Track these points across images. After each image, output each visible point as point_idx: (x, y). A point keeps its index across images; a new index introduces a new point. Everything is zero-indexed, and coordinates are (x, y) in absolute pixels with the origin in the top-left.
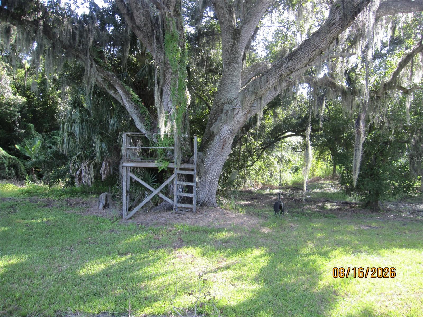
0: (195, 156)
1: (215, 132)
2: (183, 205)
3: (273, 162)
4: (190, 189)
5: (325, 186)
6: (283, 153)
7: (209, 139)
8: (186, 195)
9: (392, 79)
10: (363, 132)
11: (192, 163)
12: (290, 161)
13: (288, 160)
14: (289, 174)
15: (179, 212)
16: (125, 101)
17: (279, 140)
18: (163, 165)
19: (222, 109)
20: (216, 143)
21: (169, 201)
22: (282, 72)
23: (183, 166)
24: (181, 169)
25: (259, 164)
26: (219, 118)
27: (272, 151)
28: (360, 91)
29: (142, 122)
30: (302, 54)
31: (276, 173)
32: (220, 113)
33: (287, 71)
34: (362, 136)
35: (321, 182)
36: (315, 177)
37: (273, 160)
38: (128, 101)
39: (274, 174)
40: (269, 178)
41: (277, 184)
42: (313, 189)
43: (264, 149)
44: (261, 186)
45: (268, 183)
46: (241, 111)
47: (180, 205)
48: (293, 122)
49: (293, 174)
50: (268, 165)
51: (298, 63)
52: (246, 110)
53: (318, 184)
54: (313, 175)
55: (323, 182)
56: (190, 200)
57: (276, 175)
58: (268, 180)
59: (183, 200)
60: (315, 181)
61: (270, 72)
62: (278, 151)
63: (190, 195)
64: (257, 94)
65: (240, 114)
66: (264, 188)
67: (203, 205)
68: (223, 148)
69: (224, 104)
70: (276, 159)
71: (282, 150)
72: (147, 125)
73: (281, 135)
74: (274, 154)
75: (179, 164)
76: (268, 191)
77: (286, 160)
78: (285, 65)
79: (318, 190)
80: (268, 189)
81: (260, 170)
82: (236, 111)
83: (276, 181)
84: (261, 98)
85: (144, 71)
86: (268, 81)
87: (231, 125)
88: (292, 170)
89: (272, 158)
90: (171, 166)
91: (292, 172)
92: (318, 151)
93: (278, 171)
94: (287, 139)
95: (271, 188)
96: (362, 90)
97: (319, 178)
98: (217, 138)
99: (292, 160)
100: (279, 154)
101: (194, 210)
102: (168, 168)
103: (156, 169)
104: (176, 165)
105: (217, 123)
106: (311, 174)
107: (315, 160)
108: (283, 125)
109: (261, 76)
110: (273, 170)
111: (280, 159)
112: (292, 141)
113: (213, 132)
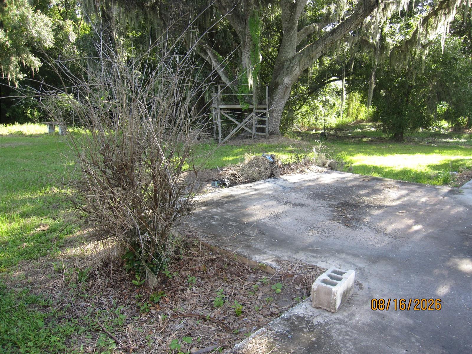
0: (267, 100)
1: (280, 82)
2: (259, 133)
3: (318, 107)
4: (263, 122)
5: (366, 127)
6: (328, 97)
7: (275, 87)
8: (261, 126)
9: (413, 36)
10: (373, 82)
11: (265, 104)
12: (334, 105)
13: (332, 105)
14: (334, 118)
15: (257, 138)
16: (213, 61)
17: (324, 84)
18: (246, 106)
19: (283, 66)
20: (280, 90)
21: (249, 131)
22: (326, 42)
23: (259, 107)
24: (258, 109)
25: (304, 108)
26: (281, 72)
27: (317, 95)
28: (387, 47)
29: (226, 76)
30: (339, 31)
31: (321, 117)
32: (282, 68)
33: (330, 42)
34: (373, 85)
35: (363, 124)
36: (358, 119)
37: (317, 104)
38: (215, 61)
39: (319, 118)
40: (314, 122)
41: (322, 127)
42: (355, 130)
43: (310, 94)
44: (307, 128)
45: (314, 126)
46: (298, 67)
47: (257, 133)
48: (337, 68)
49: (337, 118)
50: (314, 109)
51: (337, 37)
52: (301, 67)
53: (360, 126)
54: (356, 118)
55: (365, 124)
56: (263, 130)
57: (321, 119)
58: (313, 124)
59: (258, 130)
60: (358, 123)
61: (319, 42)
62: (323, 95)
63: (264, 126)
64: (310, 56)
65: (298, 69)
66: (310, 129)
67: (272, 134)
68: (284, 94)
69: (285, 61)
70: (321, 104)
71: (327, 94)
72: (230, 78)
73: (325, 80)
74: (319, 99)
75: (256, 105)
76: (314, 132)
77: (331, 104)
78: (329, 38)
79: (359, 130)
80: (314, 131)
81: (306, 114)
82: (295, 67)
83: (322, 125)
84: (312, 58)
85: (221, 35)
86: (317, 48)
87: (291, 77)
88: (336, 115)
89: (317, 103)
90: (251, 106)
91: (336, 116)
92: (362, 95)
93: (323, 115)
94: (332, 84)
95: (317, 129)
96: (389, 46)
97: (362, 121)
98: (280, 86)
99: (336, 104)
100: (324, 99)
101: (267, 137)
102: (249, 108)
103: (240, 110)
104: (255, 106)
105: (280, 75)
106: (355, 117)
107: (358, 103)
108: (328, 71)
109: (313, 44)
110: (318, 114)
111: (325, 103)
112: (337, 85)
113: (278, 82)
